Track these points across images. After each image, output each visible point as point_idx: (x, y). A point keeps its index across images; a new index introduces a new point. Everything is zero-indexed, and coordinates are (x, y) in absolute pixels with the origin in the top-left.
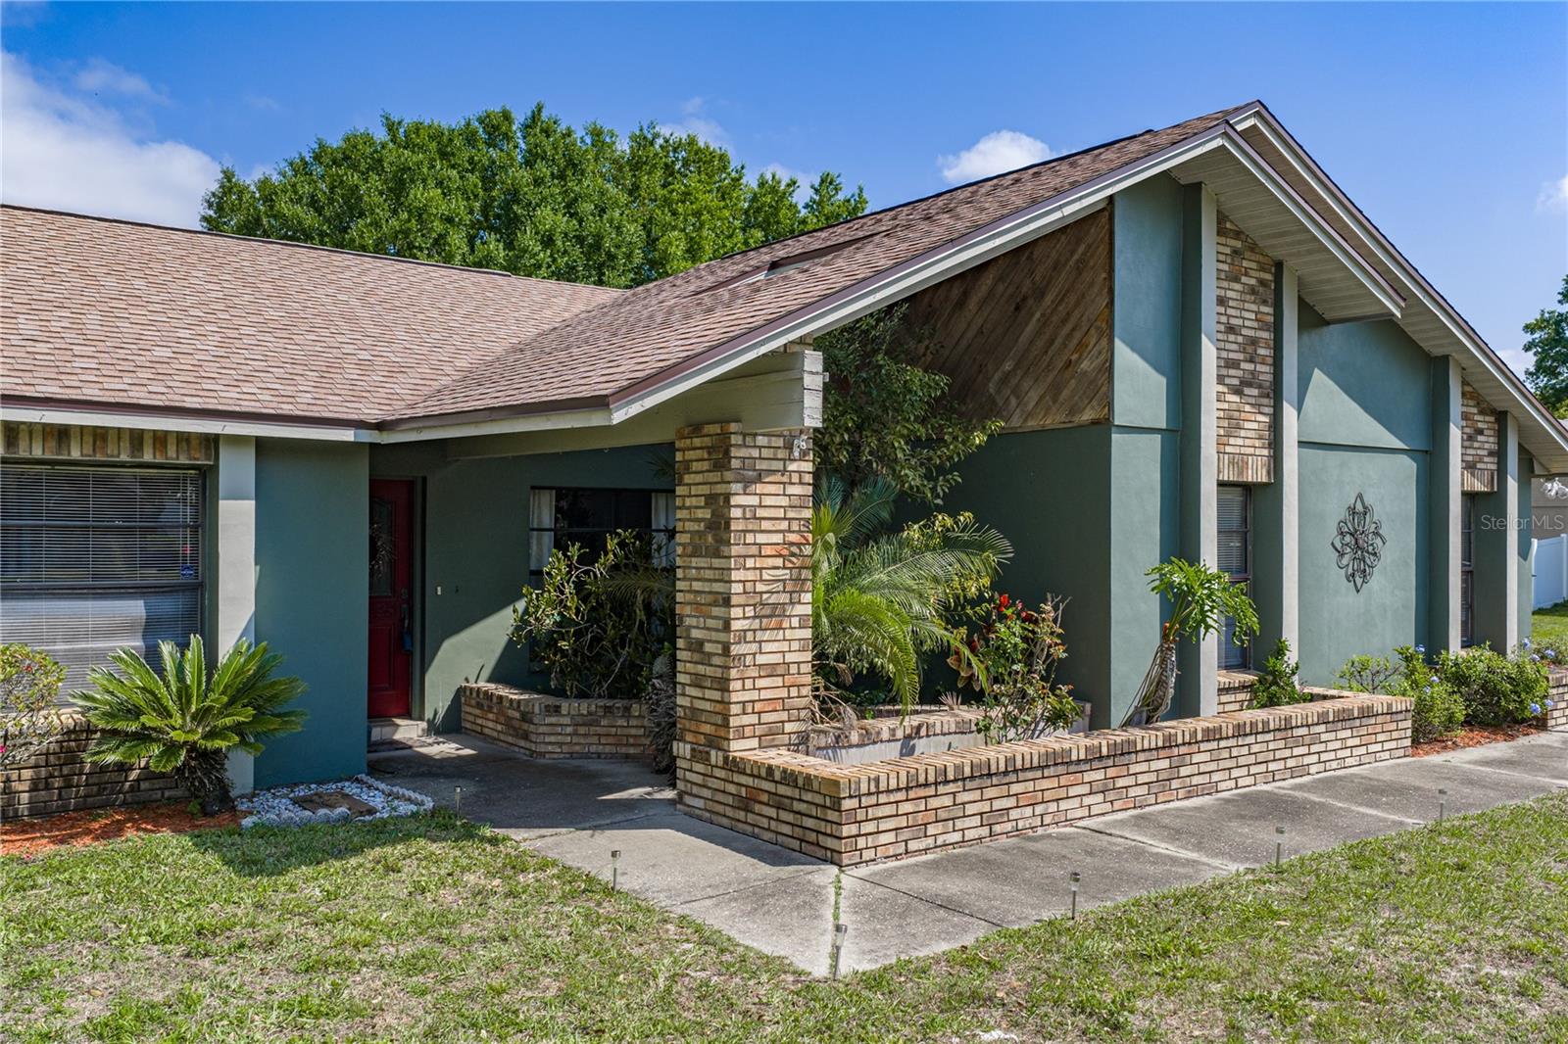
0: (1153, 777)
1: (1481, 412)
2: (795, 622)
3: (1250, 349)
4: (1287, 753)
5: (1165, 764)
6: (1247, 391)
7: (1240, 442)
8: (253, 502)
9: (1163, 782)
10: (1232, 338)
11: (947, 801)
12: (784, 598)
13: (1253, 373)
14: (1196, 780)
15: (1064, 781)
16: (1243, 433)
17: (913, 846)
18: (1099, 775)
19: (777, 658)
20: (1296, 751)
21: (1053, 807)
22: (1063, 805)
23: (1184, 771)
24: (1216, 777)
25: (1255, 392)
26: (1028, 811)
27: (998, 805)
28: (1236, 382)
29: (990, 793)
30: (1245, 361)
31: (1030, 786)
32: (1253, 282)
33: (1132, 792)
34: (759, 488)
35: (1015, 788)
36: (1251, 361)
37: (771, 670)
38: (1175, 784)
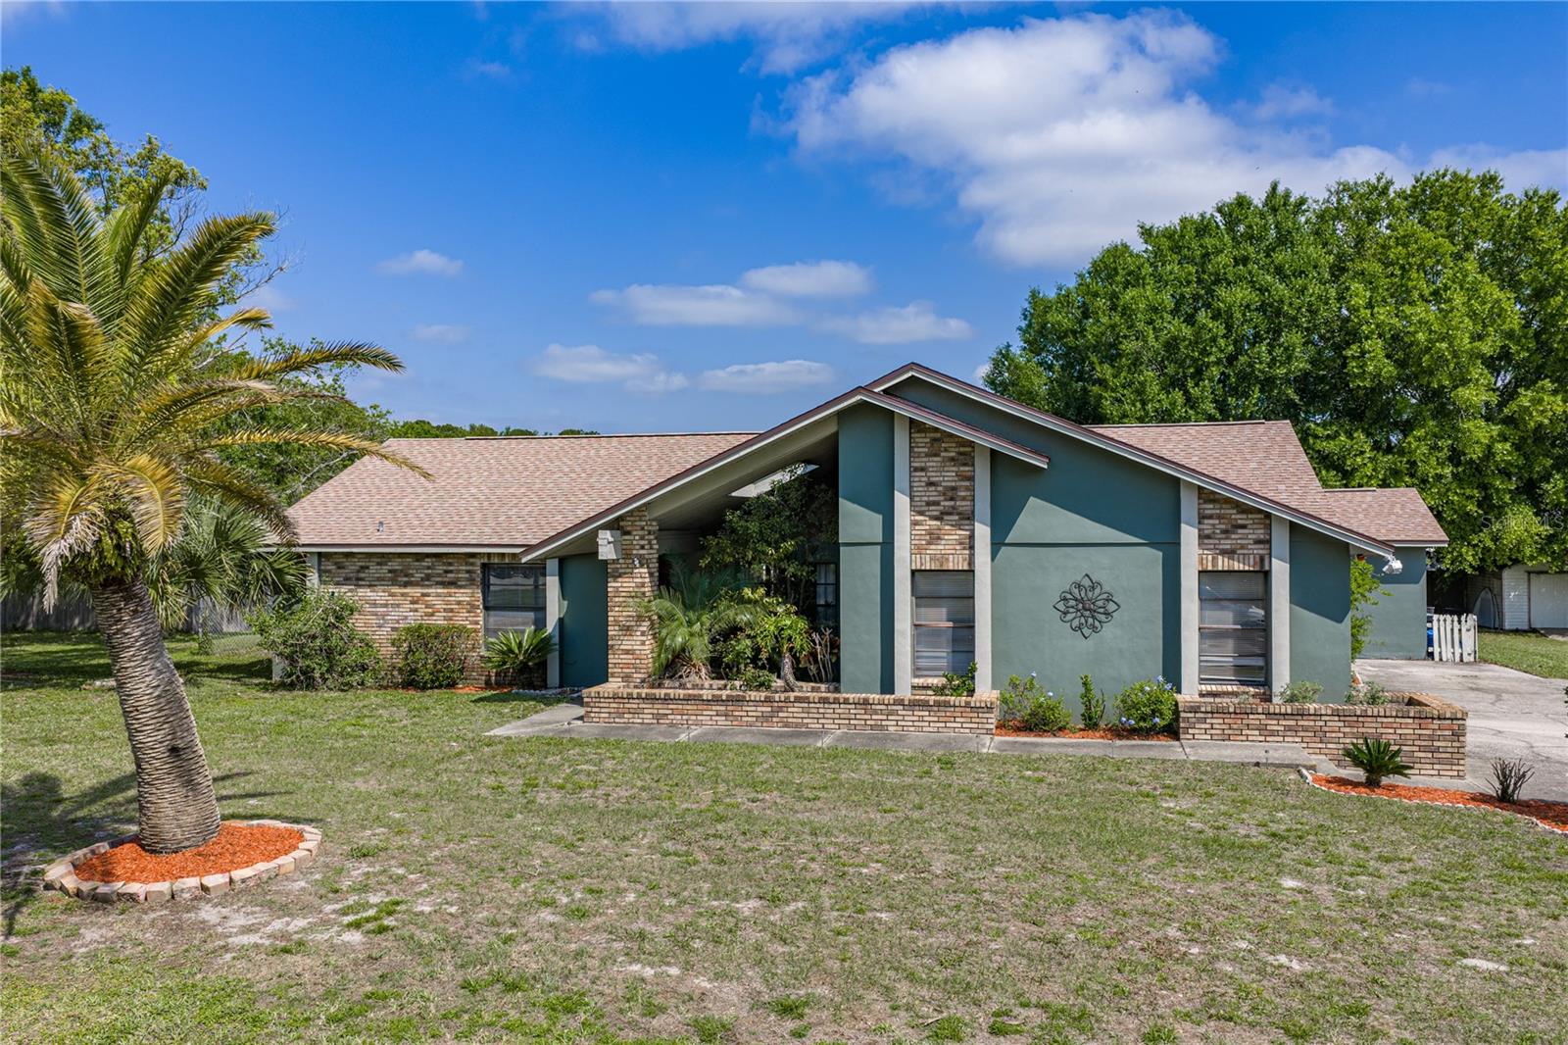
0: (760, 714)
1: (1239, 513)
2: (639, 633)
3: (950, 494)
4: (868, 717)
5: (769, 709)
6: (946, 517)
7: (942, 547)
8: (557, 578)
9: (765, 718)
10: (933, 488)
11: (635, 706)
12: (633, 623)
13: (953, 507)
14: (790, 720)
15: (700, 707)
16: (943, 542)
17: (617, 720)
18: (723, 708)
19: (630, 647)
20: (874, 717)
21: (694, 718)
22: (699, 718)
23: (781, 714)
24: (805, 721)
25: (957, 518)
26: (679, 717)
27: (661, 711)
28: (937, 513)
29: (656, 706)
30: (946, 500)
31: (680, 707)
32: (953, 454)
33: (744, 719)
34: (620, 580)
35: (671, 706)
36: (952, 499)
37: (627, 652)
38: (775, 720)
